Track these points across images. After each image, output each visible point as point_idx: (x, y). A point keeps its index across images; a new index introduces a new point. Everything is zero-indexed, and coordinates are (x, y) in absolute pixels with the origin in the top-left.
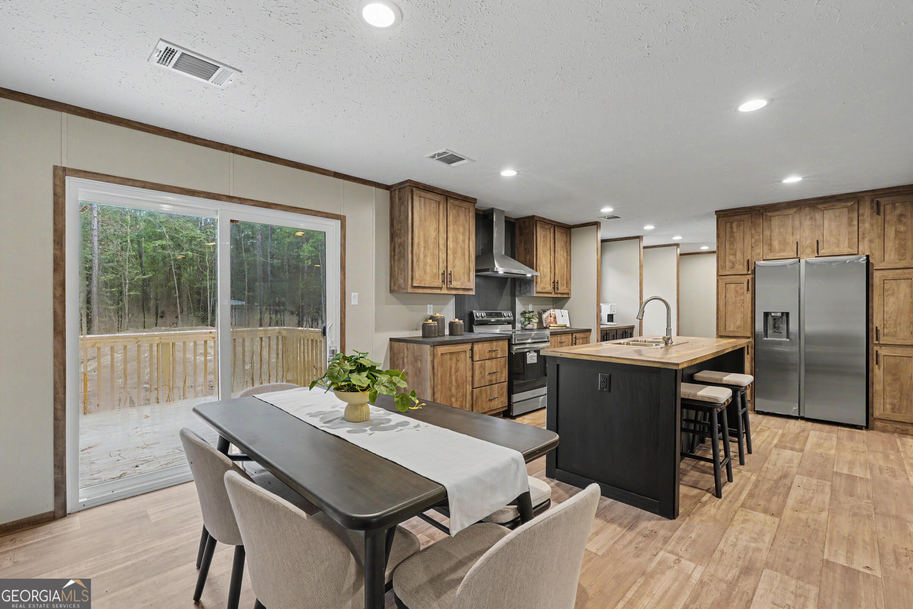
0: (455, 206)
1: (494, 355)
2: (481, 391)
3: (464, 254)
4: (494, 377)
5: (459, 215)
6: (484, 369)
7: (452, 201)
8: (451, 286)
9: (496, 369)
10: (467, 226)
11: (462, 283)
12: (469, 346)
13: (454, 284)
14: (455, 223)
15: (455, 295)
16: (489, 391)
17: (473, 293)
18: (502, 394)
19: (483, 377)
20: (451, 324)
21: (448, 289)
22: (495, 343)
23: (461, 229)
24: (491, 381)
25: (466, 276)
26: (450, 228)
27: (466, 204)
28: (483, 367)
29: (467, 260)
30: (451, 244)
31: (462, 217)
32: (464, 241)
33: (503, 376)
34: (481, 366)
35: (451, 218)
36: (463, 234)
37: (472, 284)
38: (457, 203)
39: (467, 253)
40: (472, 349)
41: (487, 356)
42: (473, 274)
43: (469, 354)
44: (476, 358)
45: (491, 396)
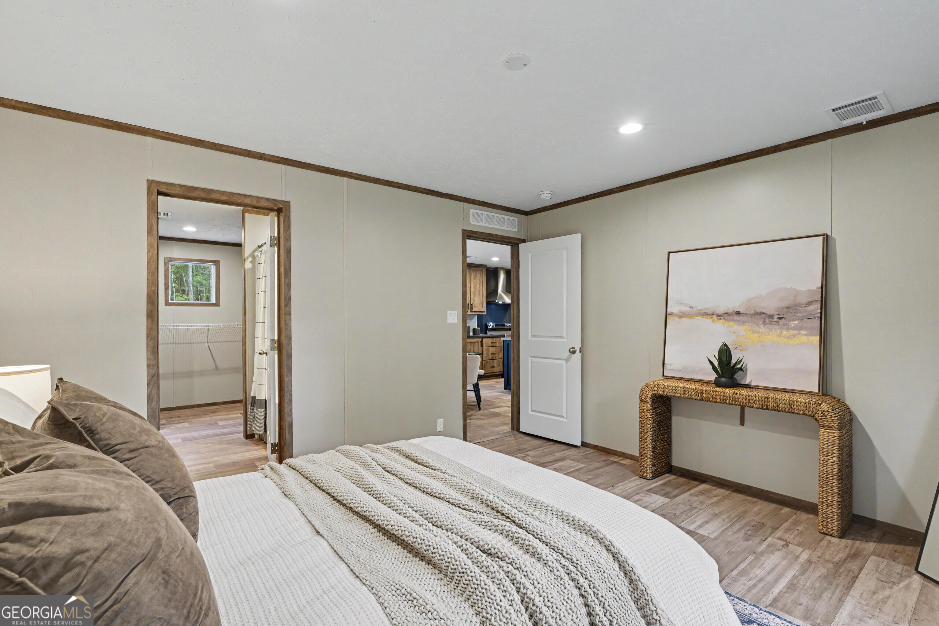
0: (474, 270)
1: (494, 345)
2: (487, 362)
3: (479, 294)
4: (494, 356)
5: (477, 275)
6: (489, 351)
7: (472, 268)
8: (473, 311)
9: (496, 351)
10: (481, 279)
11: (479, 309)
12: (480, 339)
13: (474, 309)
14: (475, 278)
15: (477, 315)
16: (491, 362)
17: (485, 313)
18: (499, 365)
19: (488, 355)
20: (474, 330)
21: (472, 312)
22: (495, 339)
23: (478, 281)
24: (492, 357)
25: (481, 305)
26: (472, 282)
27: (481, 269)
28: (488, 351)
29: (481, 297)
30: (472, 290)
31: (478, 275)
32: (480, 287)
33: (500, 355)
34: (487, 350)
35: (472, 276)
36: (480, 284)
37: (484, 309)
38: (475, 269)
39: (481, 293)
40: (482, 341)
41: (491, 345)
42: (485, 304)
43: (480, 344)
44: (484, 345)
45: (493, 365)
